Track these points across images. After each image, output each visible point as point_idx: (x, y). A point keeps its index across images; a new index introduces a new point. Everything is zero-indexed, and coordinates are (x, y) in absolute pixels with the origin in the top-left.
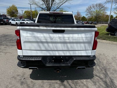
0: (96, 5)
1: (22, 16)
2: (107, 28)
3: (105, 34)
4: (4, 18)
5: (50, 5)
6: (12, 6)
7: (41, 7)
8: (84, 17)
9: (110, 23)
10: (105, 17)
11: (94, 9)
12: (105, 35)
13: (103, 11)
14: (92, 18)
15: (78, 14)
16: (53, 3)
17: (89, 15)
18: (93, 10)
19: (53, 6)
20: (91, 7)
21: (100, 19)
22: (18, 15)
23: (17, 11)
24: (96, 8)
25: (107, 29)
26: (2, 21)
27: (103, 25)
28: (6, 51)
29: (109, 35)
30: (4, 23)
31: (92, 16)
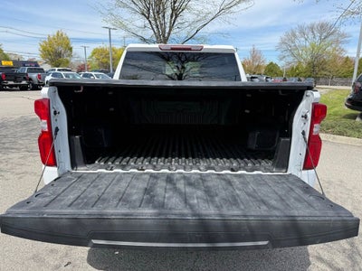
0: (312, 28)
1: (84, 65)
2: (349, 97)
3: (344, 117)
4: (31, 71)
5: (167, 30)
6: (56, 34)
7: (139, 34)
8: (272, 63)
9: (358, 81)
10: (340, 63)
11: (303, 39)
12: (344, 121)
13: (333, 46)
14: (297, 68)
15: (255, 55)
16: (176, 23)
17: (290, 59)
18: (301, 41)
19: (175, 30)
20: (294, 35)
21: (323, 69)
22: (73, 61)
23: (71, 49)
24: (311, 36)
25: (349, 100)
26: (25, 79)
27: (335, 87)
28: (24, 169)
29: (358, 119)
30: (30, 86)
31: (300, 62)
